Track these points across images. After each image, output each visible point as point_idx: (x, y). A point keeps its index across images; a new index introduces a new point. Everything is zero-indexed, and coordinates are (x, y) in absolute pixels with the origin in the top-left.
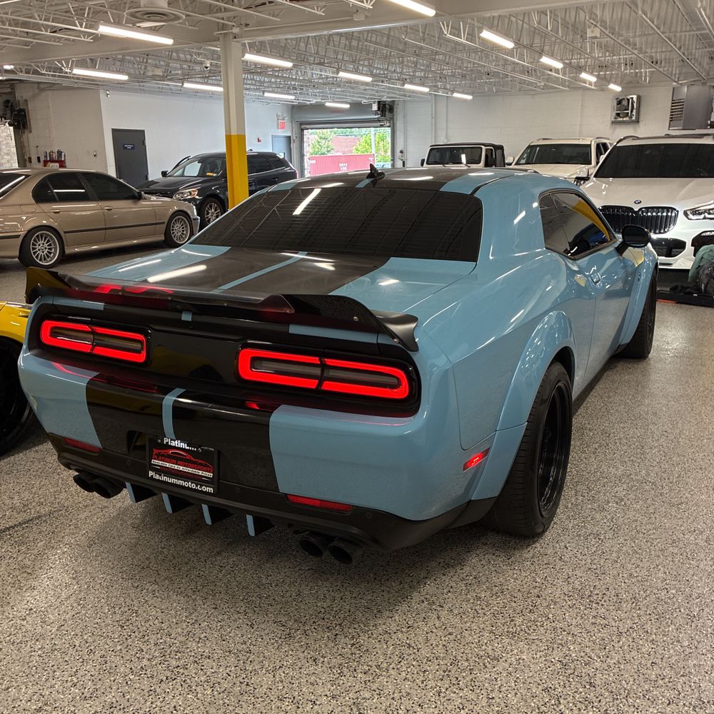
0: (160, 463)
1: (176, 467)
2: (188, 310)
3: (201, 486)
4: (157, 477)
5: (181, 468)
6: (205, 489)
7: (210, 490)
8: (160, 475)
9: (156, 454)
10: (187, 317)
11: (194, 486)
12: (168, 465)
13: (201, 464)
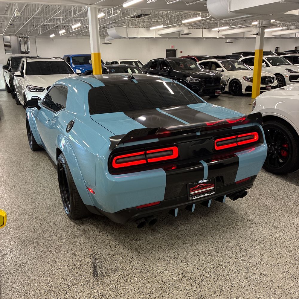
0: (193, 193)
1: (200, 191)
2: (198, 131)
3: (211, 193)
4: (194, 198)
5: (202, 191)
6: (212, 193)
7: (214, 193)
8: (194, 197)
9: (191, 190)
10: (198, 134)
11: (208, 194)
12: (196, 192)
13: (210, 185)
